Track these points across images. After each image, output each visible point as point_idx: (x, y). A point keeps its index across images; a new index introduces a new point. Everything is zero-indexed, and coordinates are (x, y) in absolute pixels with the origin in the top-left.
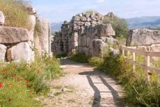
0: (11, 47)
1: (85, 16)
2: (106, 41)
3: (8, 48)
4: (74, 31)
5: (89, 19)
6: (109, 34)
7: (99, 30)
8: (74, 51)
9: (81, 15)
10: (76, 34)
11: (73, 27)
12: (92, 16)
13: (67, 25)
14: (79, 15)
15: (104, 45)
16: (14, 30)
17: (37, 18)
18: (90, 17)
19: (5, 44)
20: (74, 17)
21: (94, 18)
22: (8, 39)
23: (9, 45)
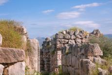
0: (8, 67)
1: (69, 33)
2: (94, 61)
3: (5, 68)
4: (56, 49)
5: (73, 37)
6: (96, 54)
7: (86, 50)
8: (57, 71)
9: (65, 32)
10: (59, 53)
11: (55, 45)
12: (76, 34)
13: (49, 42)
14: (62, 33)
15: (92, 65)
16: (12, 51)
17: (27, 38)
18: (74, 34)
19: (3, 64)
20: (57, 34)
21: (78, 36)
22: (6, 59)
23: (7, 65)
